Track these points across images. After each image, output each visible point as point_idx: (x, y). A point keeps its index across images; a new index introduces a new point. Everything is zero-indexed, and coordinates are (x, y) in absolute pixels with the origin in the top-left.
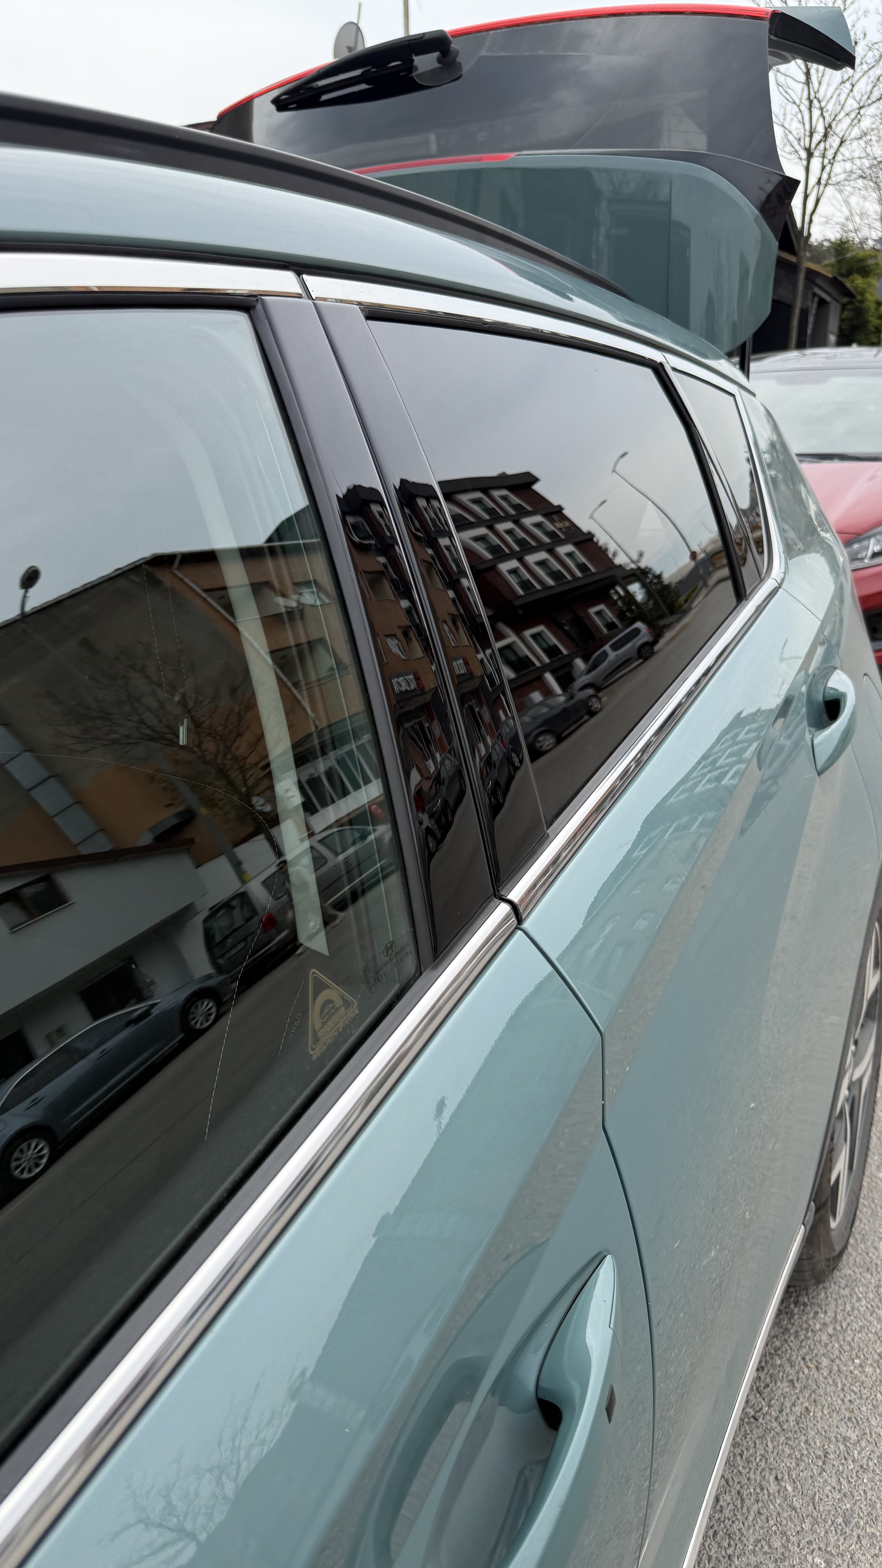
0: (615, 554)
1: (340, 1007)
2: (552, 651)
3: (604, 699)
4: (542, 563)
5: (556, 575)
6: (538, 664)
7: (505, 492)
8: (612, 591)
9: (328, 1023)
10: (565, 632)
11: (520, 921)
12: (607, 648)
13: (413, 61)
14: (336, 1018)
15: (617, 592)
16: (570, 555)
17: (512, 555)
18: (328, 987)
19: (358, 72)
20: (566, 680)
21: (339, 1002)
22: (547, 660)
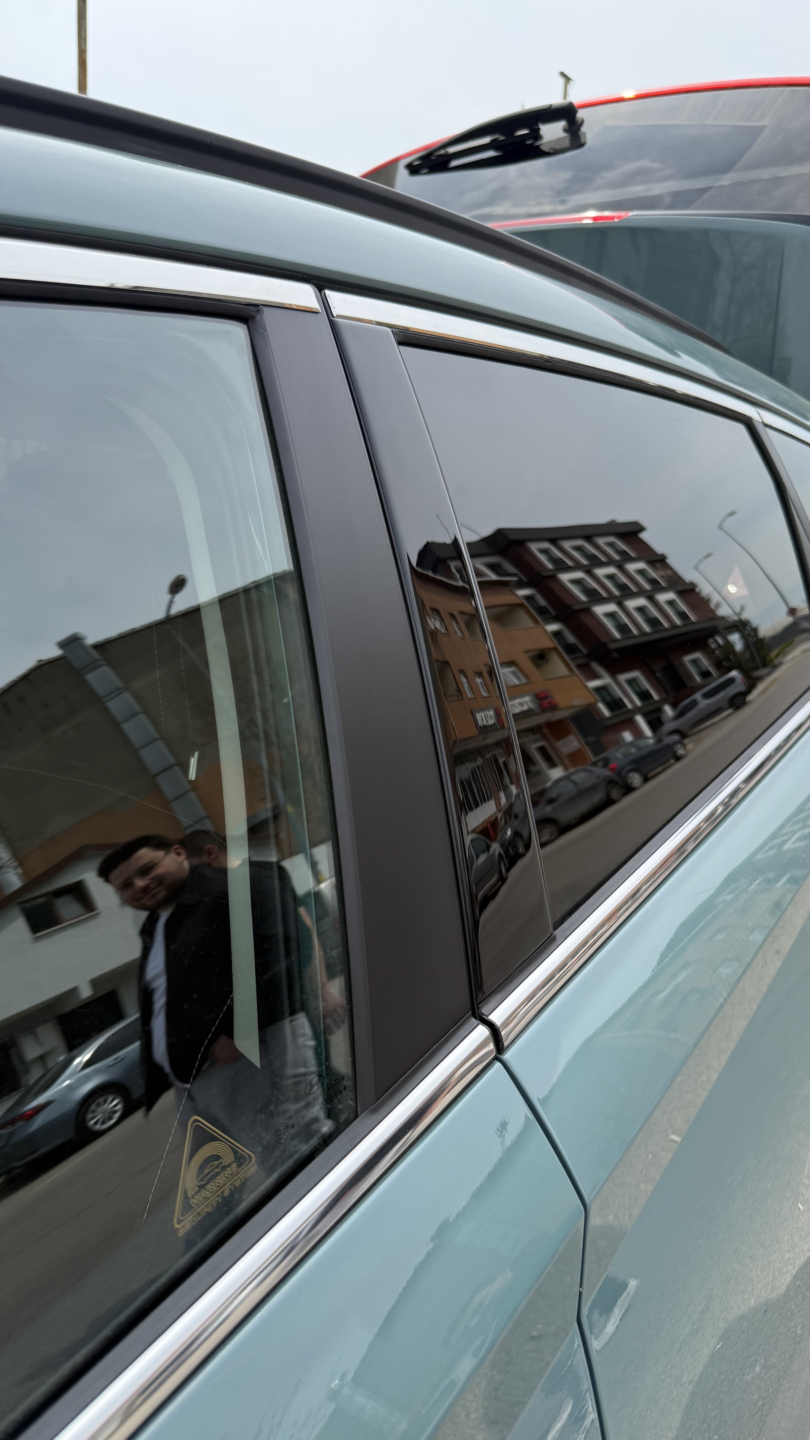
0: (718, 605)
1: (229, 1165)
2: (644, 695)
3: (690, 746)
4: (641, 610)
5: (653, 622)
6: (629, 706)
7: (611, 539)
8: (710, 641)
9: (209, 1186)
10: (657, 678)
11: (500, 1048)
12: (698, 696)
13: (539, 129)
14: (220, 1179)
15: (716, 642)
16: (671, 603)
17: (611, 598)
18: (215, 1139)
19: (486, 140)
20: (655, 723)
21: (228, 1158)
22: (638, 703)
